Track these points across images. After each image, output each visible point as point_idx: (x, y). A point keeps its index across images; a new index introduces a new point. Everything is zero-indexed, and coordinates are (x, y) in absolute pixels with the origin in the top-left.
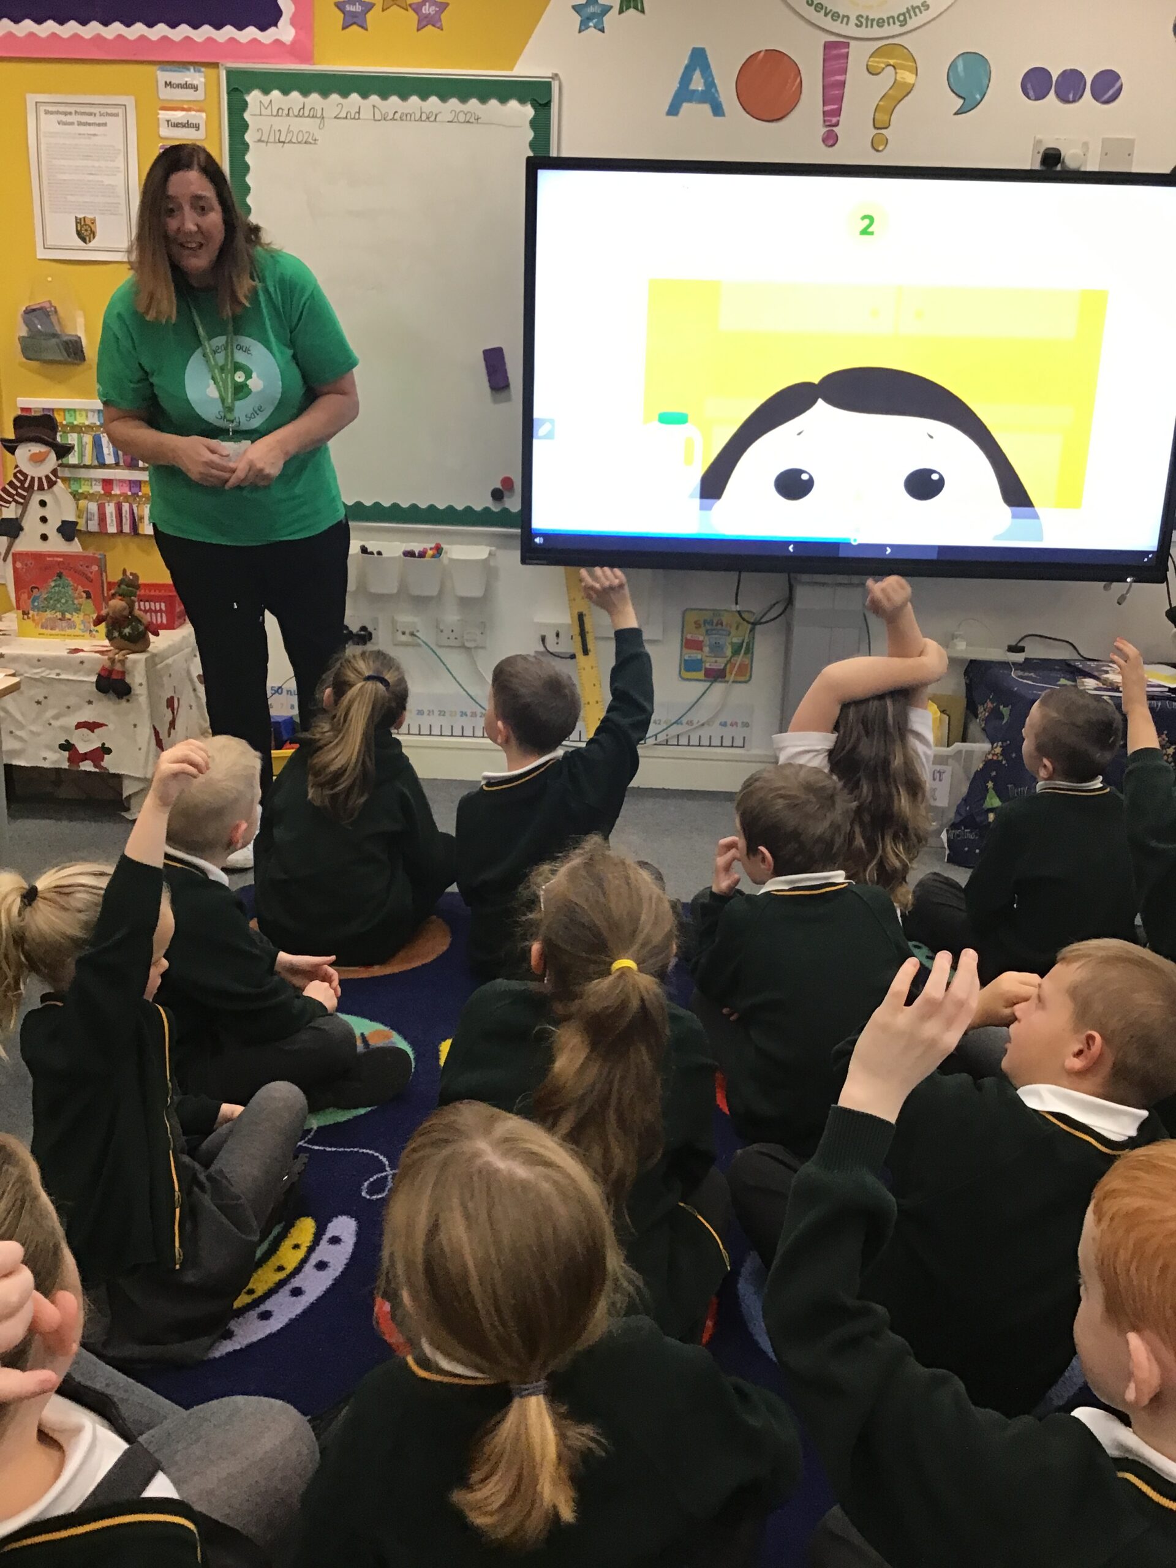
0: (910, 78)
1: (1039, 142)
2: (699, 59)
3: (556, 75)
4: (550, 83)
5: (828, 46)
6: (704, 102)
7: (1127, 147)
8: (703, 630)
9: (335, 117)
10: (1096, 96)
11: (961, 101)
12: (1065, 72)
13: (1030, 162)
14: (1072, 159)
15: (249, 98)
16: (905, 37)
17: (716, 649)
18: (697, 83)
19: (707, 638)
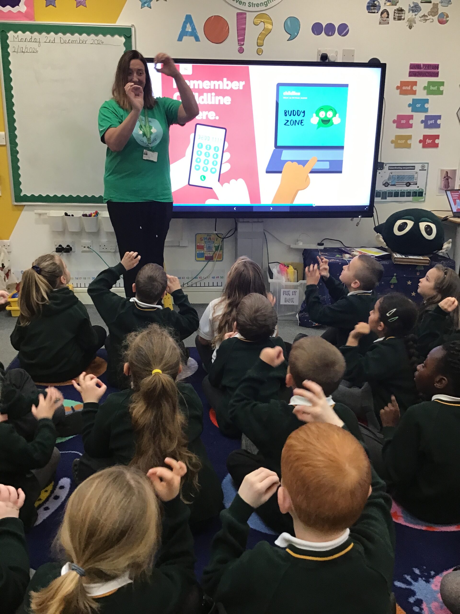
0: (270, 27)
1: (319, 51)
2: (189, 19)
3: (133, 25)
4: (131, 28)
5: (238, 14)
6: (192, 36)
7: (352, 53)
8: (203, 241)
9: (45, 42)
10: (340, 34)
11: (290, 36)
12: (328, 24)
13: (316, 59)
14: (332, 57)
15: (9, 34)
16: (267, 11)
17: (209, 248)
18: (189, 29)
19: (205, 244)
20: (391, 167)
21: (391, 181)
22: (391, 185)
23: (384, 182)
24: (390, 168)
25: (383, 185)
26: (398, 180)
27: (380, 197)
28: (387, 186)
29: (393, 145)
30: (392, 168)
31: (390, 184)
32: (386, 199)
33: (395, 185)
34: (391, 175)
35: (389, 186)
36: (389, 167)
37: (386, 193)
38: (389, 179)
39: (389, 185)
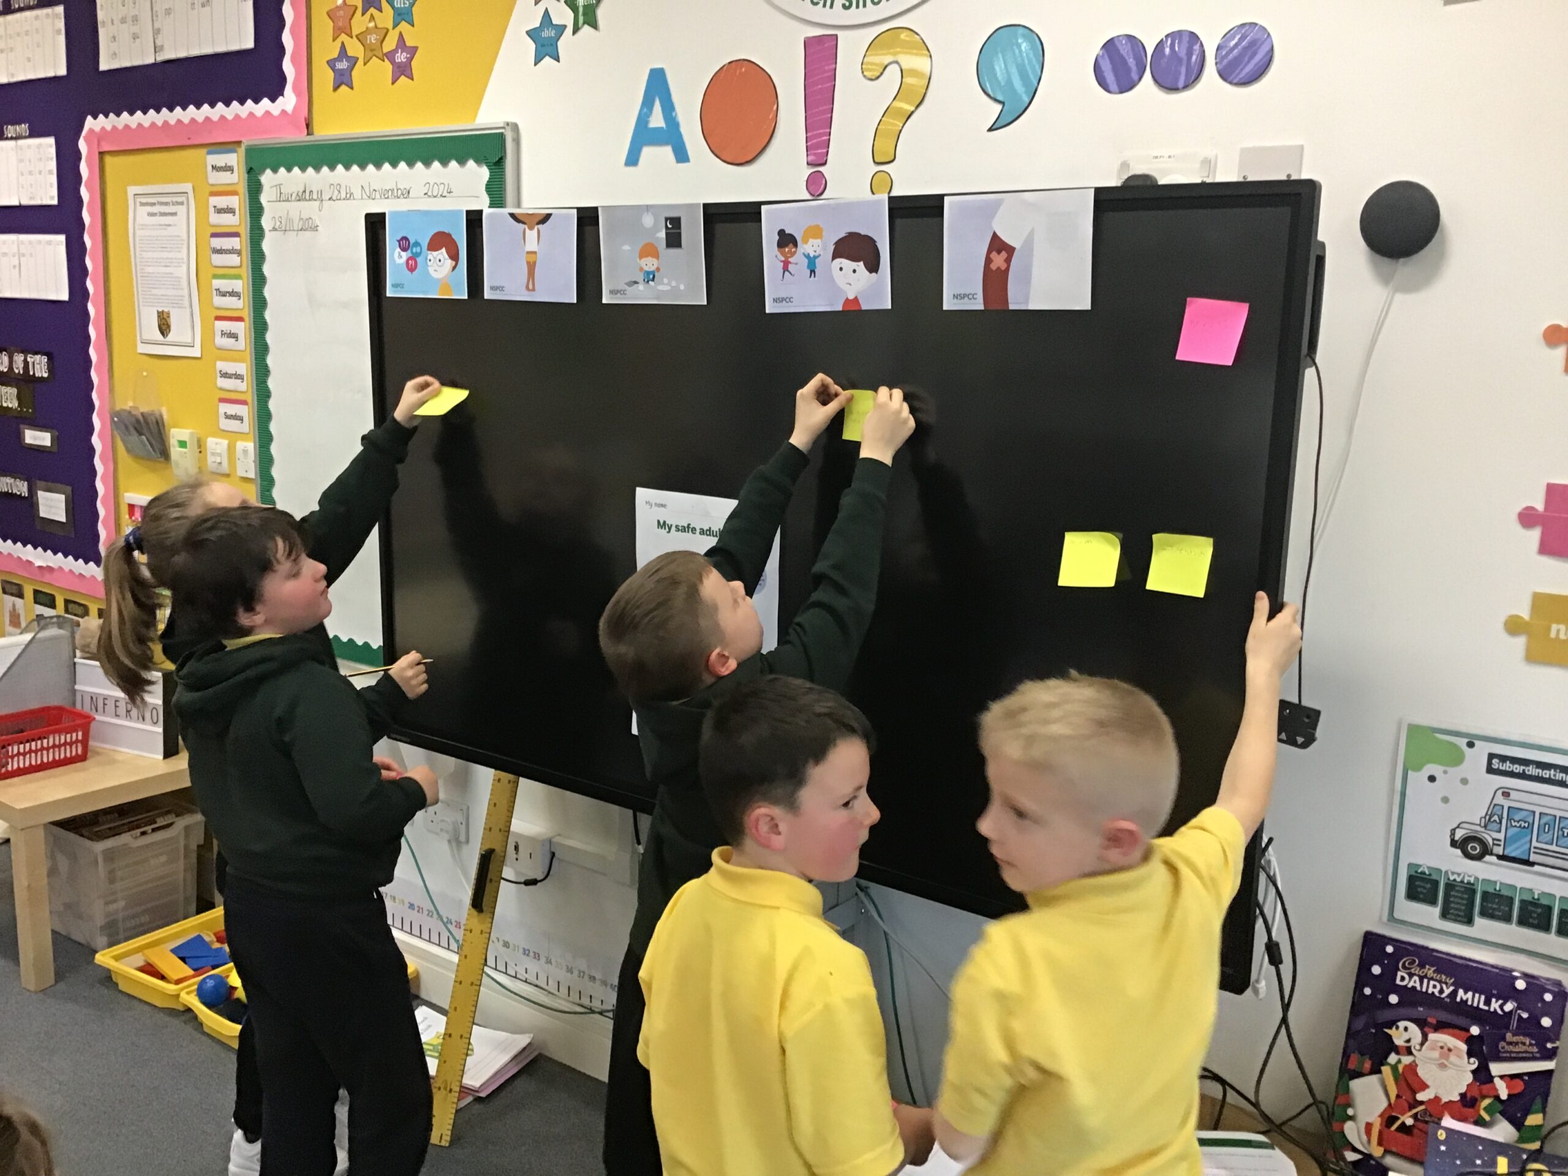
1: (1124, 166)
2: (657, 85)
3: (512, 123)
4: (502, 134)
5: (808, 43)
6: (666, 144)
10: (1225, 75)
11: (1000, 107)
12: (1168, 36)
15: (263, 179)
16: (912, 14)
18: (657, 120)
20: (1503, 759)
21: (1501, 836)
22: (1501, 857)
23: (1459, 834)
24: (1495, 763)
25: (1454, 844)
26: (1547, 837)
27: (1432, 902)
28: (1479, 858)
29: (1520, 643)
30: (1507, 766)
31: (1499, 850)
32: (1469, 921)
33: (1532, 864)
34: (1500, 799)
35: (1488, 858)
36: (1491, 756)
37: (1470, 890)
38: (1488, 821)
39: (1486, 851)
